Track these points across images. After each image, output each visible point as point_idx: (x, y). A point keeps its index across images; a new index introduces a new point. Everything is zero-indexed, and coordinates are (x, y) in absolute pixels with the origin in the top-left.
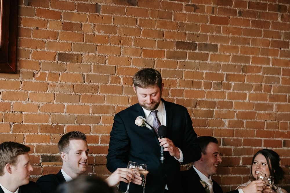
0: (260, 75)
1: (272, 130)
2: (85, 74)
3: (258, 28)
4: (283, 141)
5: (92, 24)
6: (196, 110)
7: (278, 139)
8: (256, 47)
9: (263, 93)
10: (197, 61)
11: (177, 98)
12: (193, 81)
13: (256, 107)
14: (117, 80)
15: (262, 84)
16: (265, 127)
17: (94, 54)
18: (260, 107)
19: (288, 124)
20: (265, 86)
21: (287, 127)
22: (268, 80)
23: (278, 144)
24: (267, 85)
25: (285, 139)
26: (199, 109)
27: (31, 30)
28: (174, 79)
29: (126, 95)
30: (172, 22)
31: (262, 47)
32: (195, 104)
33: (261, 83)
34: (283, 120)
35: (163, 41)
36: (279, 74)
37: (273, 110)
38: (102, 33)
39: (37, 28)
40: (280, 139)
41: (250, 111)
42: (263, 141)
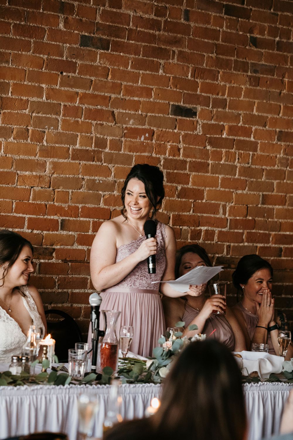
0: (25, 114)
1: (43, 203)
3: (25, 37)
4: (60, 221)
7: (52, 217)
8: (20, 67)
9: (30, 142)
13: (16, 165)
15: (29, 128)
16: (31, 197)
18: (24, 165)
19: (70, 194)
20: (33, 131)
21: (69, 199)
22: (39, 122)
23: (53, 225)
24: (38, 130)
25: (64, 218)
31: (31, 69)
33: (27, 126)
34: (61, 188)
36: (58, 114)
37: (45, 171)
40: (56, 217)
41: (6, 170)
42: (26, 219)
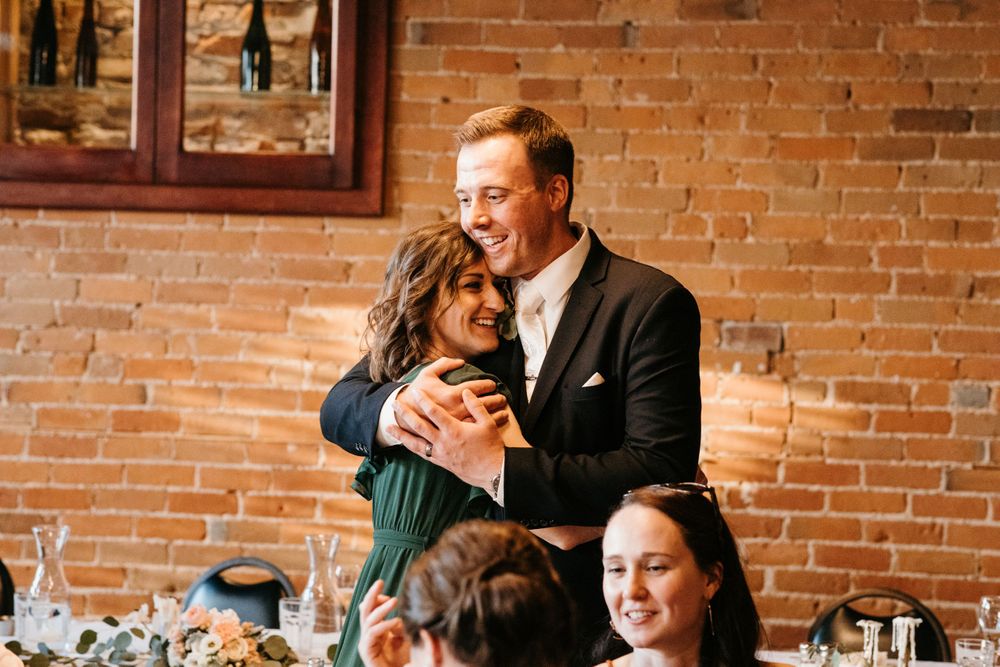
2: (591, 210)
5: (611, 79)
6: (971, 306)
10: (972, 163)
11: (901, 270)
12: (957, 223)
14: (696, 224)
17: (616, 158)
26: (985, 301)
27: (429, 106)
28: (890, 217)
29: (722, 266)
30: (876, 55)
32: (969, 288)
35: (847, 110)
38: (642, 101)
39: (446, 100)
